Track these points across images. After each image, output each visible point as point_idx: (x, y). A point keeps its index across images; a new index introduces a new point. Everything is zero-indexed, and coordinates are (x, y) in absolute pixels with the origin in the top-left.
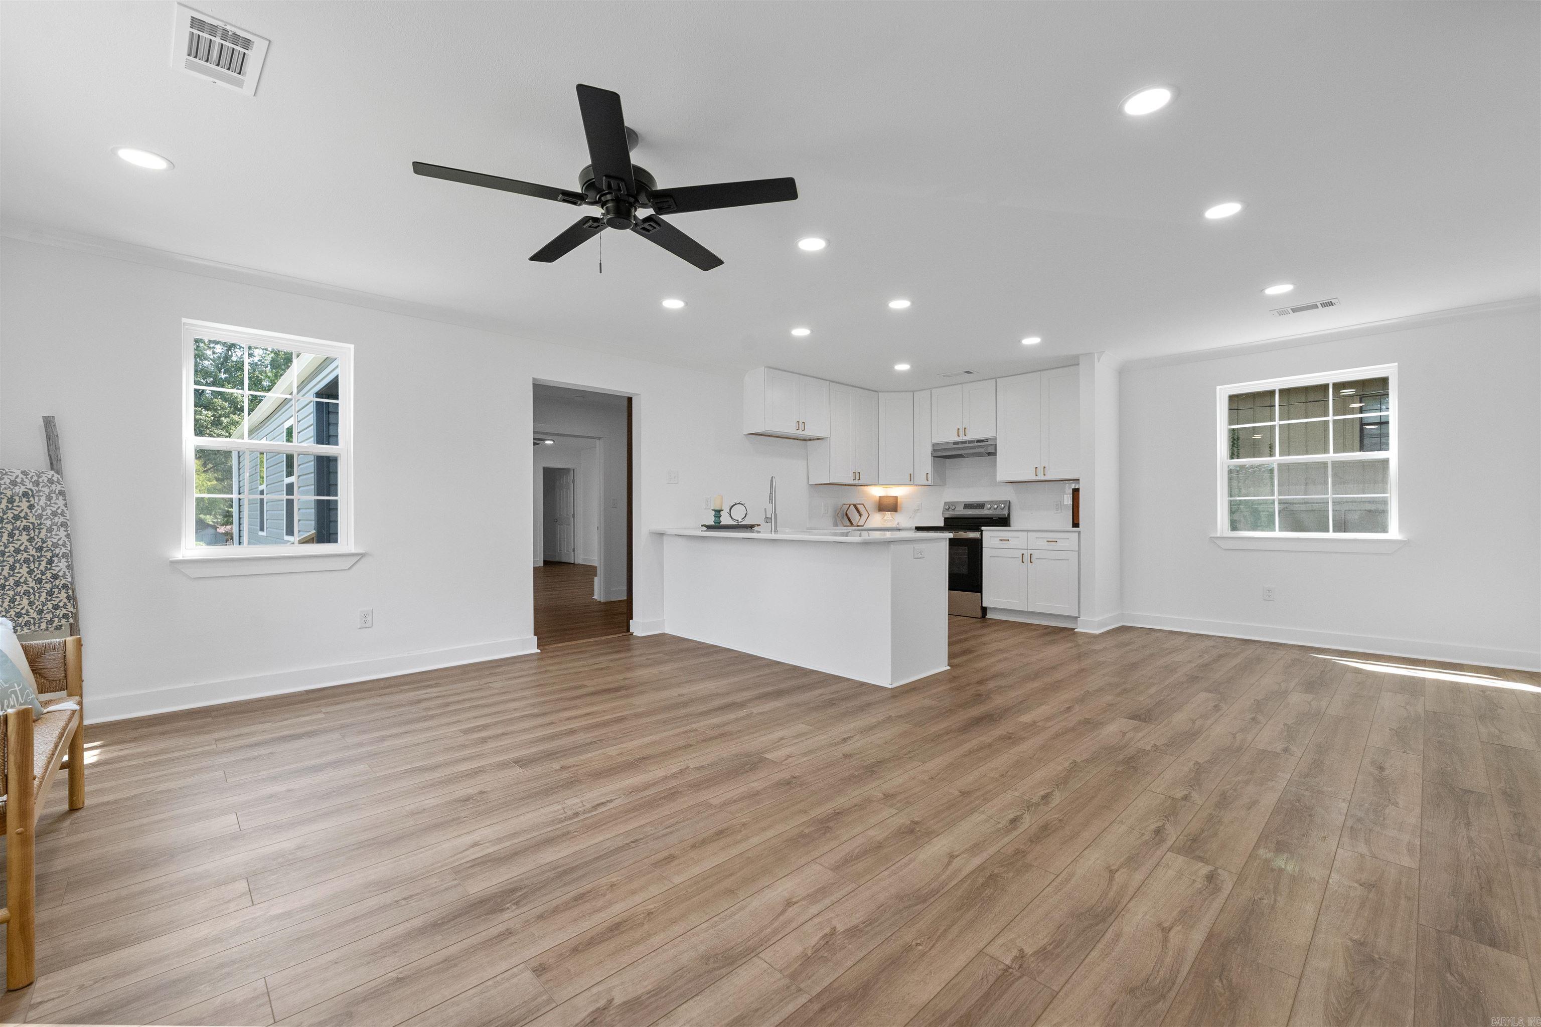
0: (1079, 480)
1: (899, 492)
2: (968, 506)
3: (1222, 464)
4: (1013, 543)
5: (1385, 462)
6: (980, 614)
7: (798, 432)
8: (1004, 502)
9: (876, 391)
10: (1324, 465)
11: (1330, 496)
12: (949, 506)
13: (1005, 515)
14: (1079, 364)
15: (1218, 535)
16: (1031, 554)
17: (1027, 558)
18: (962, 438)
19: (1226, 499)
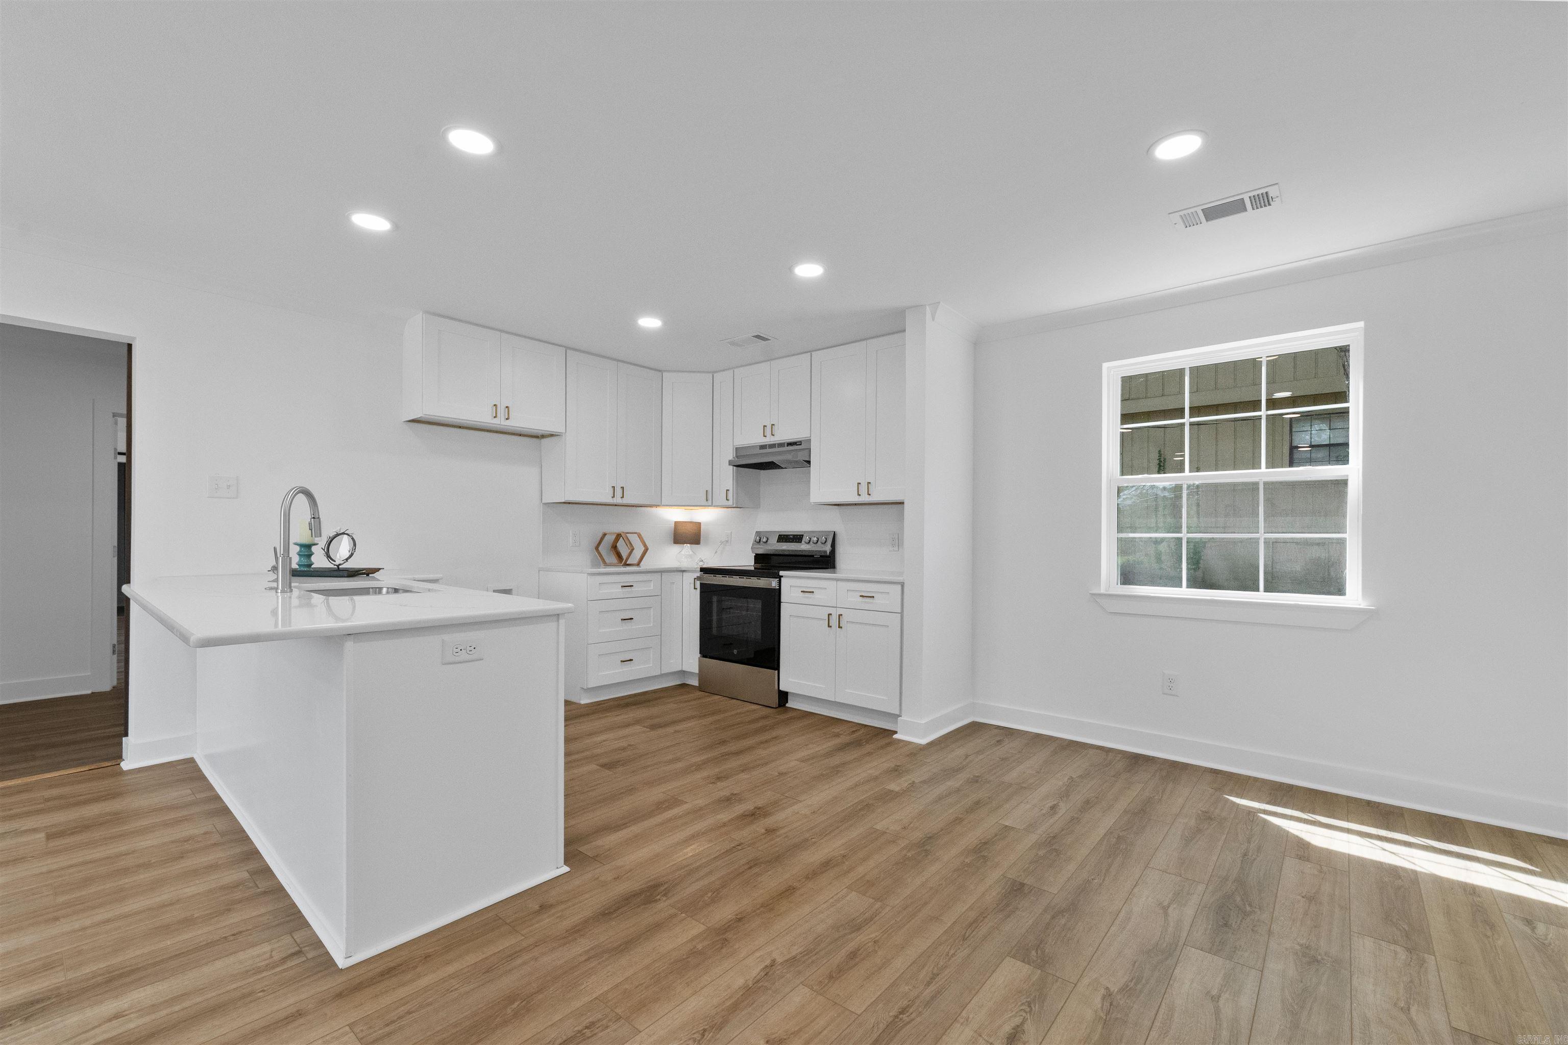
0: (902, 503)
1: (705, 516)
2: (783, 538)
3: (1110, 481)
4: (818, 597)
5: (1341, 484)
6: (775, 700)
7: (496, 421)
8: (826, 533)
9: (660, 371)
10: (1254, 487)
11: (1262, 535)
12: (760, 538)
13: (826, 552)
14: (905, 330)
15: (1103, 591)
16: (840, 615)
17: (834, 621)
18: (770, 440)
19: (1115, 535)
